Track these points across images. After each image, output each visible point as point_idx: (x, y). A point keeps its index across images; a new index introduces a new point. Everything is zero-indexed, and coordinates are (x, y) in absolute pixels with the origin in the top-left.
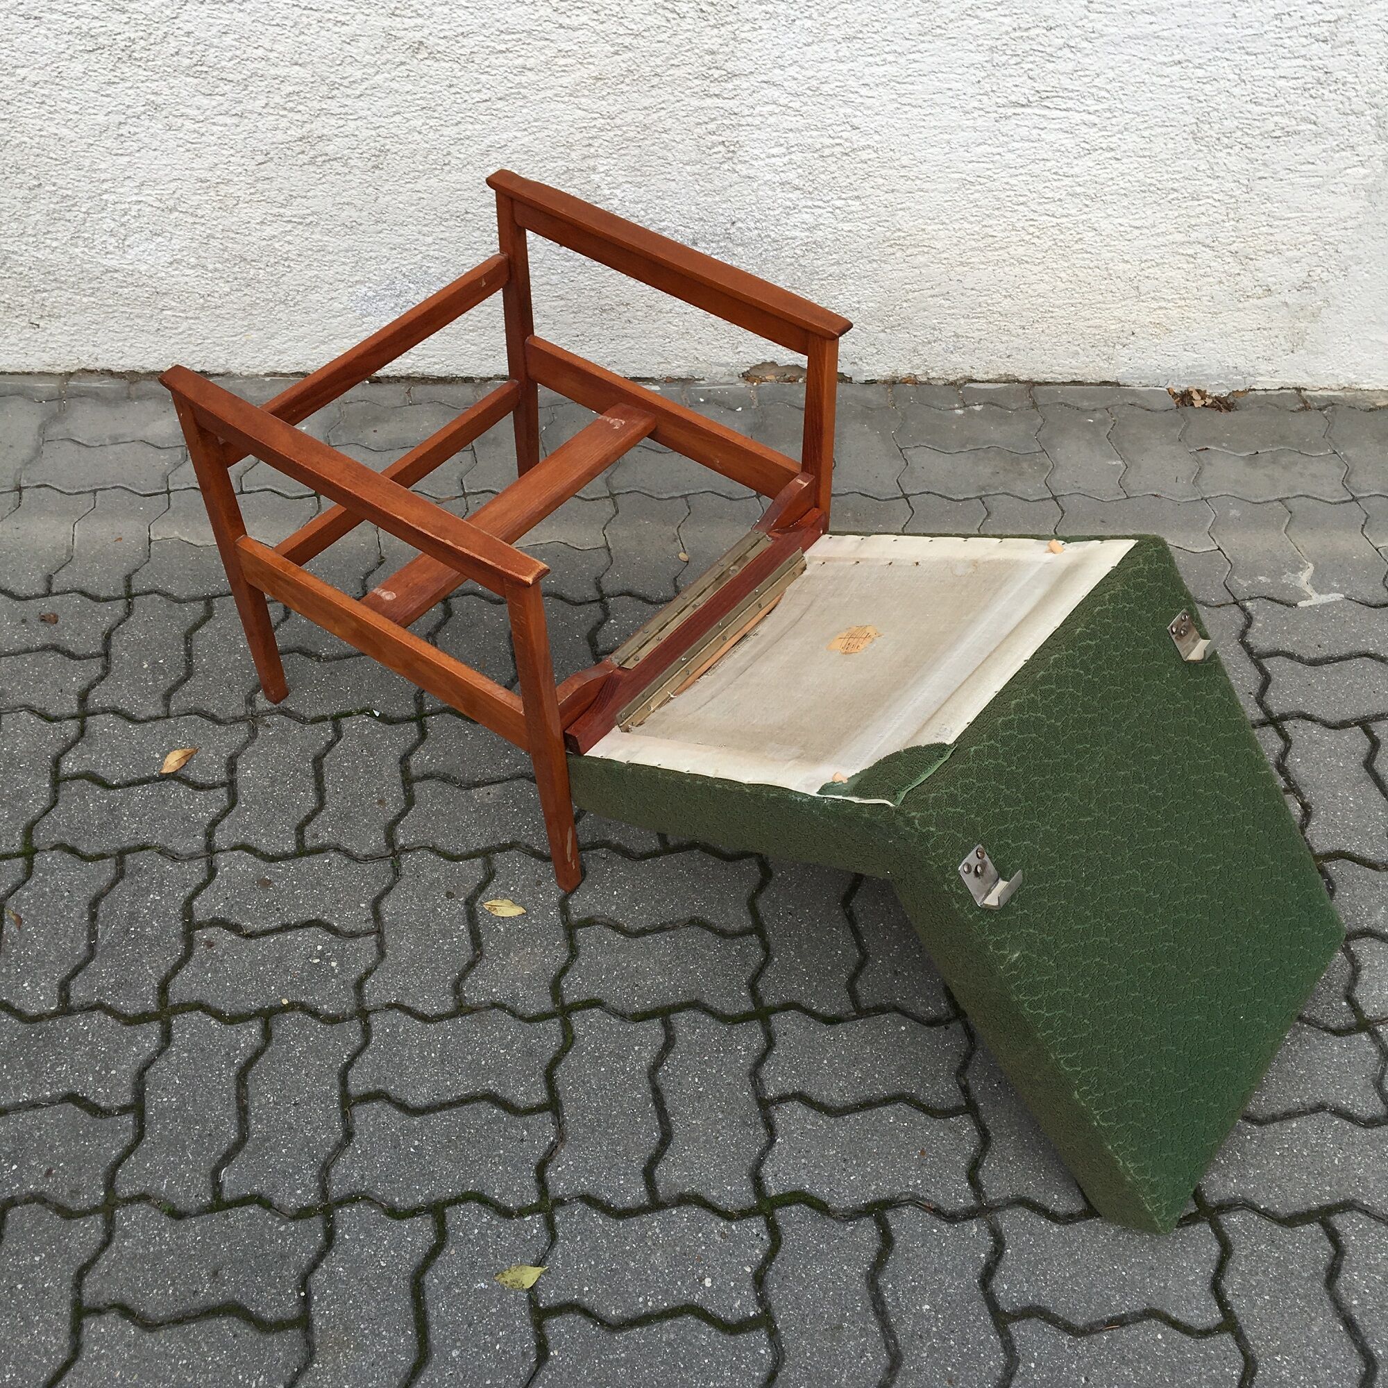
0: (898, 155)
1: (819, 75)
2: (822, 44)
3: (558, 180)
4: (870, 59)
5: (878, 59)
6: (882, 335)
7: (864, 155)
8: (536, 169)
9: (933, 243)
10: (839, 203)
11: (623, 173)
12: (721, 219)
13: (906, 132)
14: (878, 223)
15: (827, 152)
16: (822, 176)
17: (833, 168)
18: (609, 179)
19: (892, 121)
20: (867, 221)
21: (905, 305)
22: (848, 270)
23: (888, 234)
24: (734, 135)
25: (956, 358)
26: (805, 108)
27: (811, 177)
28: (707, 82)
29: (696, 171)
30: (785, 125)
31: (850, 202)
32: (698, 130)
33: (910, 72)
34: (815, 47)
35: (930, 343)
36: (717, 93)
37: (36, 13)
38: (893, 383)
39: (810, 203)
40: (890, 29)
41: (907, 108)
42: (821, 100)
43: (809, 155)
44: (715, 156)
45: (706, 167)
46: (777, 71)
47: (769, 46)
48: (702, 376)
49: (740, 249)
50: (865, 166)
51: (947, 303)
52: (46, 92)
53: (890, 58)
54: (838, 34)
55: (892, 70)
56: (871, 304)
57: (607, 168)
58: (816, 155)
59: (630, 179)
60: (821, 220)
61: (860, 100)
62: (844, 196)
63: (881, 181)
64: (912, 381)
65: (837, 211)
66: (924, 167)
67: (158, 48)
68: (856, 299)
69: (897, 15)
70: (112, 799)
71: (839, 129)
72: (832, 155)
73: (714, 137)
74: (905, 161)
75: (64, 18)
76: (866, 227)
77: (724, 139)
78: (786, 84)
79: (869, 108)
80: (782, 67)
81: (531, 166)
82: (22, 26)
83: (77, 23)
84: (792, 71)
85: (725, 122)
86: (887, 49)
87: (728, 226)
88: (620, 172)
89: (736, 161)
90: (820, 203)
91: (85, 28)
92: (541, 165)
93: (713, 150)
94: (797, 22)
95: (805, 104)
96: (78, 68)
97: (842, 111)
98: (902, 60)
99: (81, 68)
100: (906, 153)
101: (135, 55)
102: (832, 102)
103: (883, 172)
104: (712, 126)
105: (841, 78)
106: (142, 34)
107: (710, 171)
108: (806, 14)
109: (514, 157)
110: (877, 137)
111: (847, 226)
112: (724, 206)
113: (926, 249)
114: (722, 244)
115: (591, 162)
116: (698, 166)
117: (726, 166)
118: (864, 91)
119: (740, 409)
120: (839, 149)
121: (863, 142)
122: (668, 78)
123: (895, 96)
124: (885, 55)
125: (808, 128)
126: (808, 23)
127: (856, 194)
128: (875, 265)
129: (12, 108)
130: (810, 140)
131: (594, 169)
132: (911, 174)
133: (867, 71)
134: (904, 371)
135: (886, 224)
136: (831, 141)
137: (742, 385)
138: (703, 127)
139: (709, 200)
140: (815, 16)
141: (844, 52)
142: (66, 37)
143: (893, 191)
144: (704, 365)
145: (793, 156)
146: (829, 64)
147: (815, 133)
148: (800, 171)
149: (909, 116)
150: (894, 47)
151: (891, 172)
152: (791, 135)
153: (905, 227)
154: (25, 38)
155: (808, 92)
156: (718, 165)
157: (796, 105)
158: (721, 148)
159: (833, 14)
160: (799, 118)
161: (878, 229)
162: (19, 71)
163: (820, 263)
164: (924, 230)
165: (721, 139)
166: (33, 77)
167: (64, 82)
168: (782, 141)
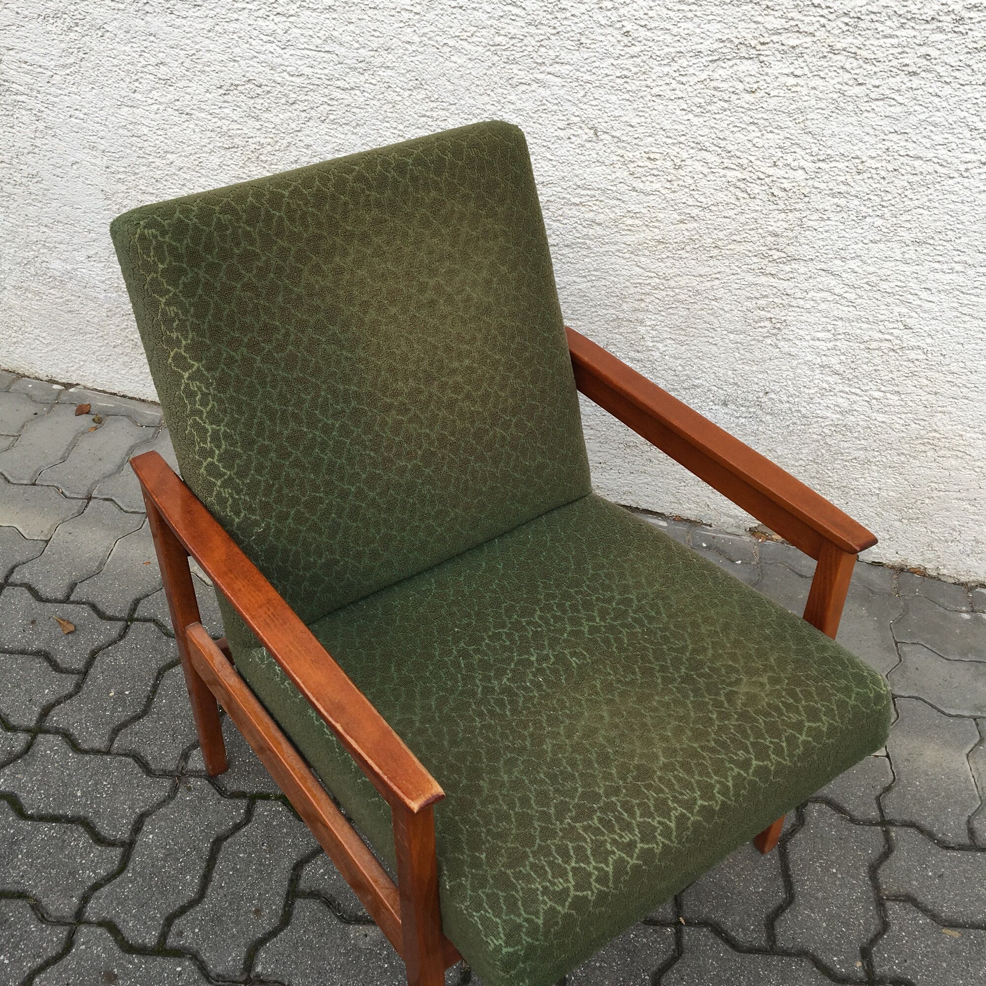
0: (948, 361)
1: (880, 272)
2: (889, 244)
3: (606, 326)
4: (937, 266)
5: (945, 267)
6: (897, 524)
7: (912, 355)
8: (588, 313)
9: (970, 450)
10: (877, 394)
11: (669, 330)
12: (755, 387)
13: (961, 341)
14: (914, 421)
15: (874, 345)
16: (865, 367)
17: (877, 361)
18: (654, 333)
19: (948, 328)
20: (903, 416)
21: (927, 501)
22: (874, 457)
23: (923, 432)
24: (783, 314)
25: (971, 562)
26: (859, 301)
27: (853, 366)
28: (766, 261)
29: (739, 340)
30: (836, 313)
31: (888, 395)
32: (748, 304)
33: (976, 284)
34: (882, 246)
35: (946, 541)
36: (773, 272)
37: (188, 110)
38: (901, 570)
39: (847, 389)
40: (964, 240)
41: (967, 318)
42: (878, 295)
43: (855, 345)
44: (760, 330)
45: (749, 338)
46: (838, 262)
47: (834, 237)
48: (709, 522)
49: (768, 417)
50: (911, 365)
51: (972, 509)
52: (188, 177)
53: (958, 267)
54: (907, 236)
55: (961, 279)
56: (891, 493)
57: (654, 322)
58: (862, 346)
59: (673, 337)
60: (855, 407)
61: (919, 302)
62: (883, 389)
63: (926, 382)
64: (923, 573)
65: (874, 401)
66: (973, 377)
67: (281, 154)
68: (877, 485)
69: (975, 228)
70: (19, 831)
71: (891, 325)
72: (879, 349)
73: (763, 313)
74: (954, 367)
75: (209, 117)
76: (902, 422)
77: (772, 316)
78: (844, 275)
79: (925, 312)
80: (843, 259)
81: (584, 310)
82: (176, 119)
83: (219, 123)
84: (853, 264)
85: (776, 300)
86: (957, 259)
87: (761, 394)
88: (666, 329)
89: (780, 338)
90: (858, 391)
91: (225, 128)
92: (593, 310)
93: (759, 324)
94: (868, 219)
95: (861, 297)
96: (215, 160)
97: (897, 309)
98: (971, 272)
99: (217, 161)
100: (957, 361)
101: (262, 157)
102: (890, 300)
103: (929, 374)
104: (762, 302)
105: (902, 278)
106: (269, 140)
107: (752, 343)
108: (879, 213)
109: (570, 299)
110: (929, 340)
111: (881, 417)
112: (760, 376)
113: (960, 454)
114: (752, 410)
115: (640, 316)
116: (742, 336)
117: (769, 341)
118: (924, 295)
119: (739, 562)
120: (888, 344)
121: (913, 342)
122: (728, 252)
123: (955, 305)
124: (954, 265)
125: (859, 319)
126: (879, 222)
127: (896, 389)
128: (903, 458)
129: (159, 185)
130: (859, 331)
131: (642, 322)
132: (958, 381)
133: (931, 276)
134: (914, 561)
135: (922, 423)
136: (881, 336)
137: (747, 538)
138: (754, 302)
139: (747, 368)
140: (888, 215)
141: (911, 254)
142: (209, 134)
143: (936, 393)
144: (713, 513)
145: (838, 343)
146: (893, 264)
147: (865, 326)
148: (843, 357)
149: (968, 326)
150: (964, 258)
151: (937, 375)
152: (840, 323)
153: (942, 429)
154: (176, 129)
155: (866, 286)
156: (761, 339)
157: (851, 296)
158: (767, 323)
159: (906, 217)
160: (851, 309)
161: (913, 425)
162: (169, 156)
163: (846, 445)
164: (961, 436)
165: (769, 315)
166: (178, 163)
167: (203, 171)
168: (830, 327)
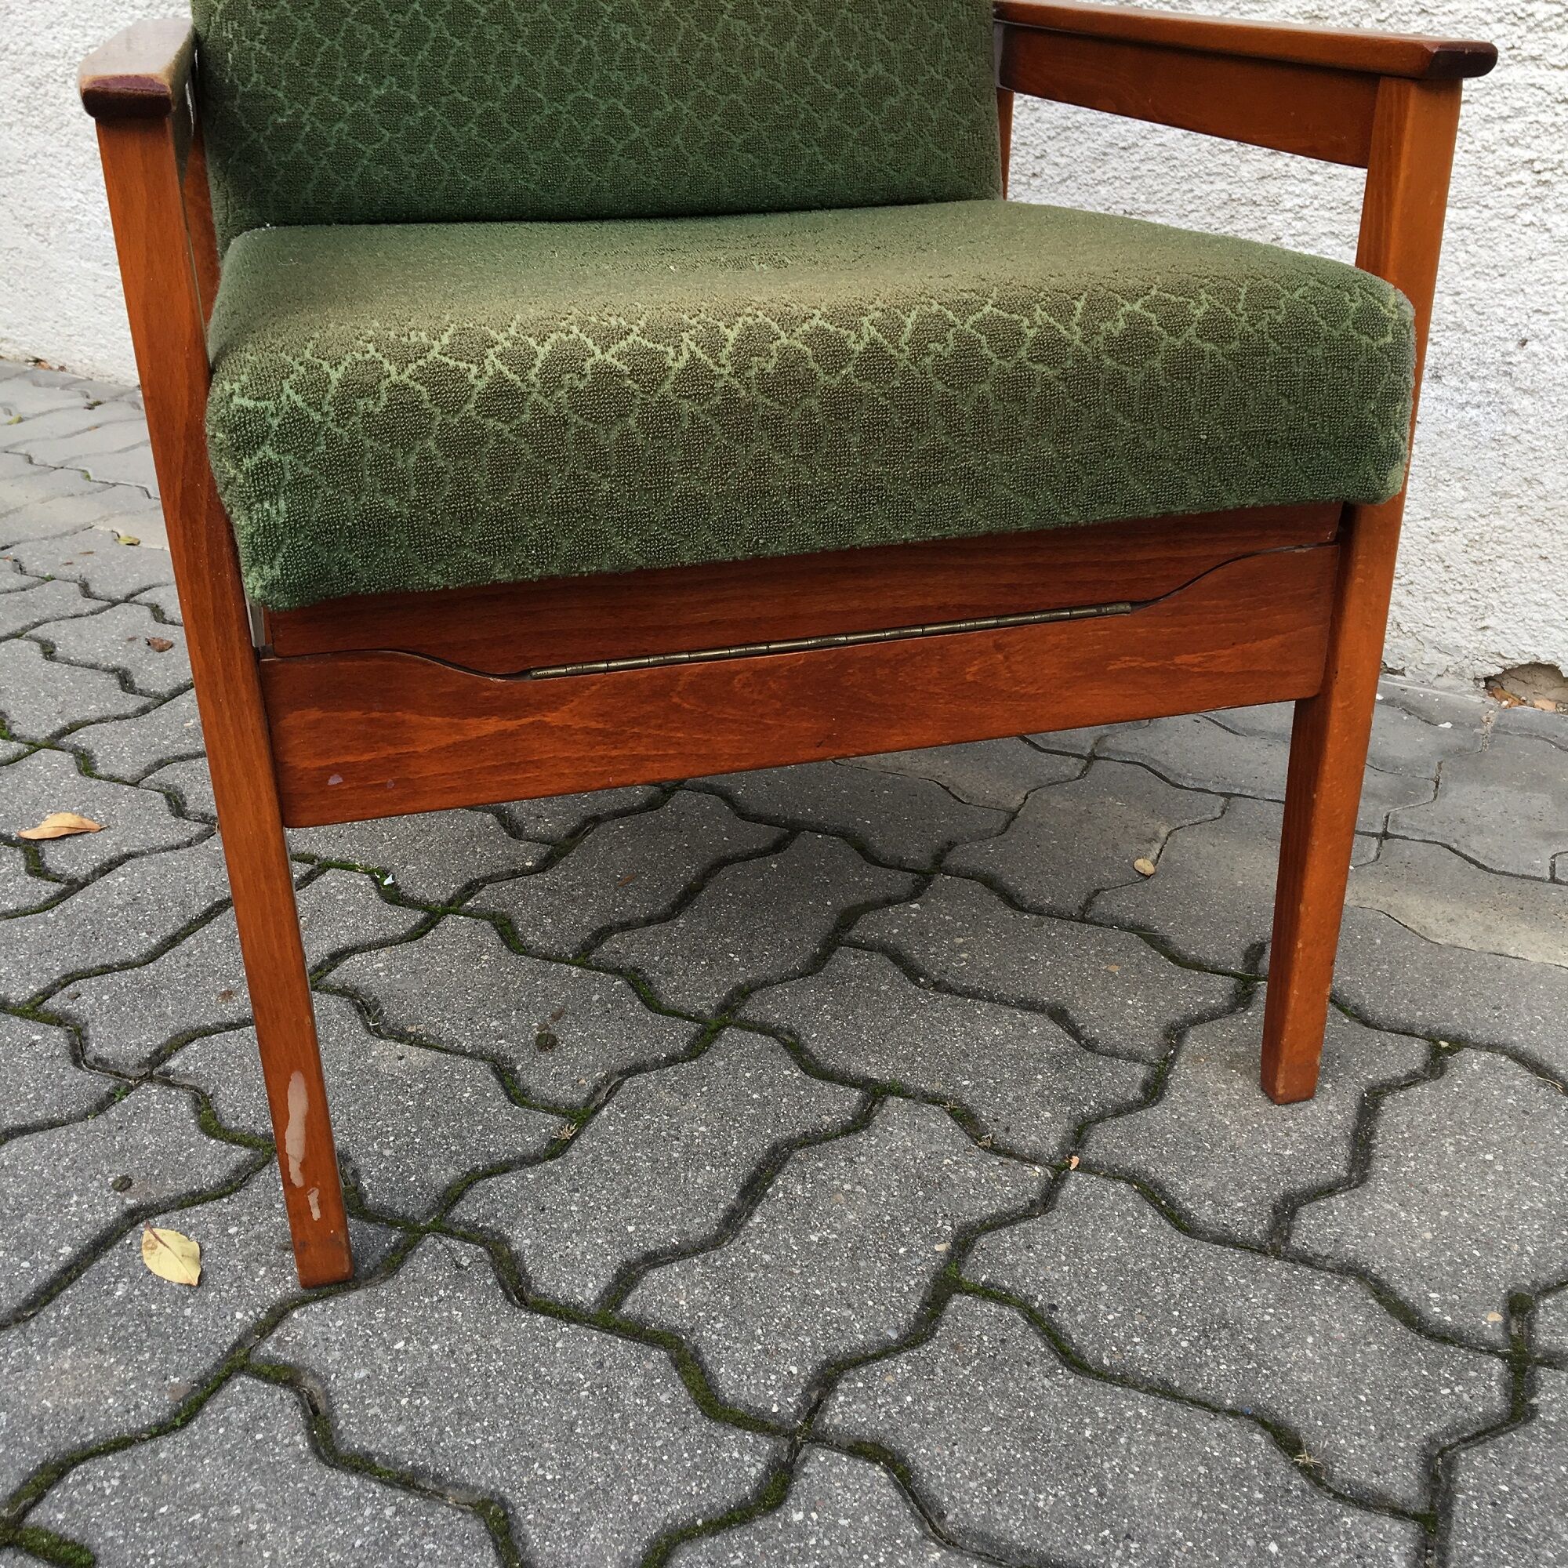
3: (1209, 219)
8: (1177, 195)
11: (1327, 214)
12: (1500, 330)
18: (1298, 225)
24: (1557, 147)
28: (1522, 30)
29: (1467, 221)
32: (1486, 135)
36: (1535, 53)
44: (1509, 191)
45: (1487, 213)
48: (1399, 666)
49: (1526, 401)
57: (1299, 201)
59: (1336, 228)
73: (1516, 151)
77: (1534, 155)
81: (1168, 189)
85: (1542, 118)
87: (1511, 346)
88: (1322, 212)
89: (1551, 205)
92: (1185, 187)
93: (1508, 179)
104: (1515, 126)
107: (1492, 224)
109: (1144, 168)
112: (1509, 303)
114: (1491, 385)
115: (1272, 188)
116: (1472, 212)
117: (1527, 216)
119: (1448, 725)
122: (1445, 20)
131: (1275, 203)
137: (1477, 699)
138: (1497, 128)
139: (1482, 285)
144: (1411, 643)
156: (1512, 212)
158: (1525, 176)
165: (1528, 155)
